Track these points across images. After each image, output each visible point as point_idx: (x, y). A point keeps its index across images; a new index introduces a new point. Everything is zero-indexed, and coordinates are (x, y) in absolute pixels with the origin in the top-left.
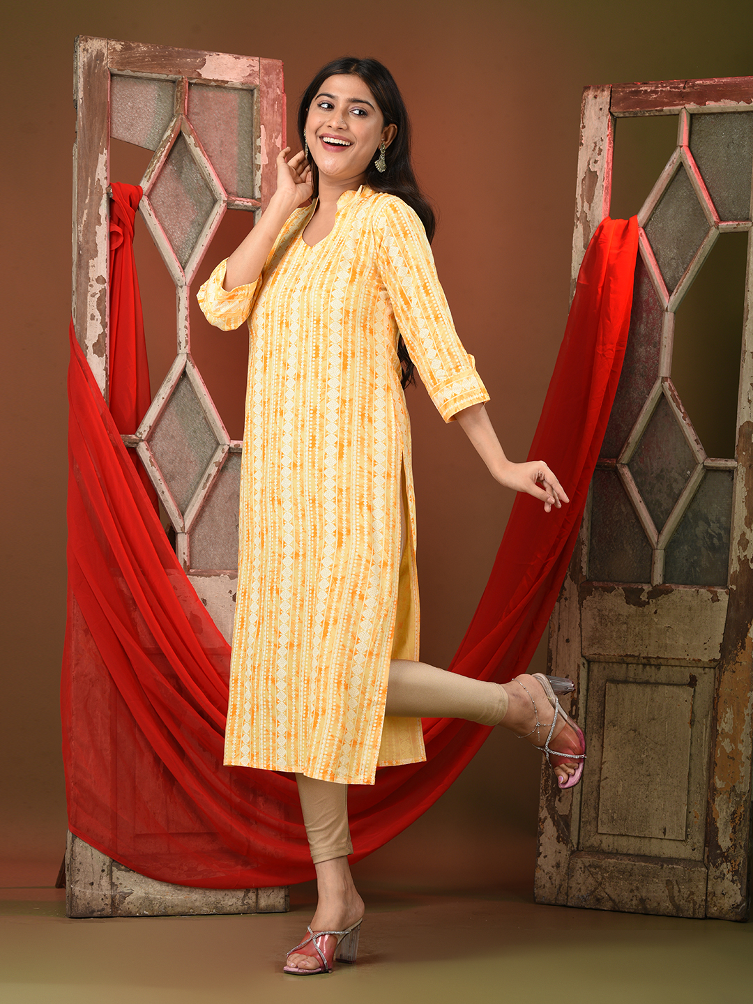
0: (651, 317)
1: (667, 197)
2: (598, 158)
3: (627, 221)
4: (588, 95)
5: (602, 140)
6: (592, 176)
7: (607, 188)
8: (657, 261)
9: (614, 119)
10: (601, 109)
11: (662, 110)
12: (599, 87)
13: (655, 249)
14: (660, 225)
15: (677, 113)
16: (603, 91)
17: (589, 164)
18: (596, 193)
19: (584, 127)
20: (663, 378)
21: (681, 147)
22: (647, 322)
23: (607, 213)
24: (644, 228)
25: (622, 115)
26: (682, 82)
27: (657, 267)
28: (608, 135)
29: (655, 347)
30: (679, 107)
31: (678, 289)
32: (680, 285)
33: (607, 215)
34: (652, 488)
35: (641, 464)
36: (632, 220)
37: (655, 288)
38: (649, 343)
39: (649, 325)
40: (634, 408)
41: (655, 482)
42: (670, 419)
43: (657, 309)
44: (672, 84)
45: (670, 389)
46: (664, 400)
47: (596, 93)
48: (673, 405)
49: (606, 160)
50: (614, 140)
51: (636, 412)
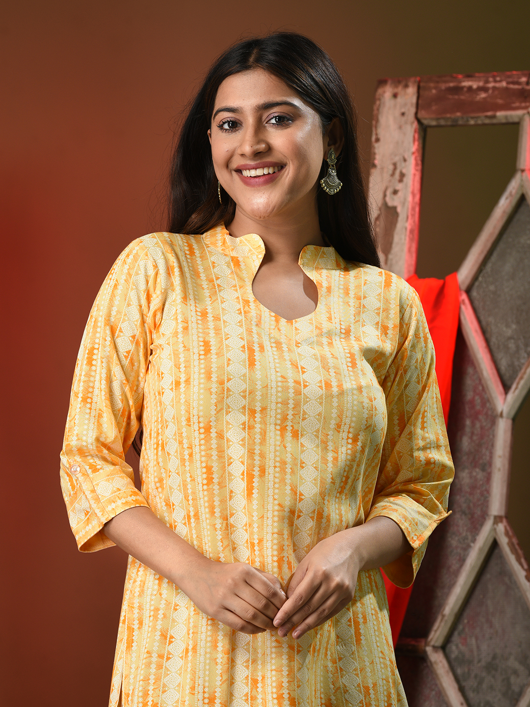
0: (478, 425)
1: (501, 245)
2: (399, 186)
3: (441, 282)
4: (384, 92)
5: (405, 160)
6: (391, 213)
7: (411, 231)
8: (487, 341)
9: (424, 131)
10: (403, 114)
11: (494, 117)
12: (400, 81)
13: (484, 323)
14: (492, 288)
15: (516, 120)
16: (406, 86)
17: (385, 196)
18: (396, 239)
19: (378, 140)
20: (496, 517)
21: (523, 171)
22: (473, 433)
23: (412, 269)
24: (468, 291)
25: (434, 123)
26: (524, 75)
27: (486, 350)
28: (413, 153)
29: (483, 470)
30: (520, 113)
31: (518, 384)
32: (521, 378)
33: (412, 273)
34: (480, 683)
35: (462, 648)
36: (449, 279)
37: (483, 382)
38: (475, 464)
39: (475, 438)
40: (453, 561)
41: (484, 674)
42: (506, 579)
43: (486, 414)
44: (509, 77)
45: (507, 534)
46: (496, 551)
47: (396, 90)
48: (512, 559)
49: (410, 190)
50: (423, 161)
51: (455, 567)
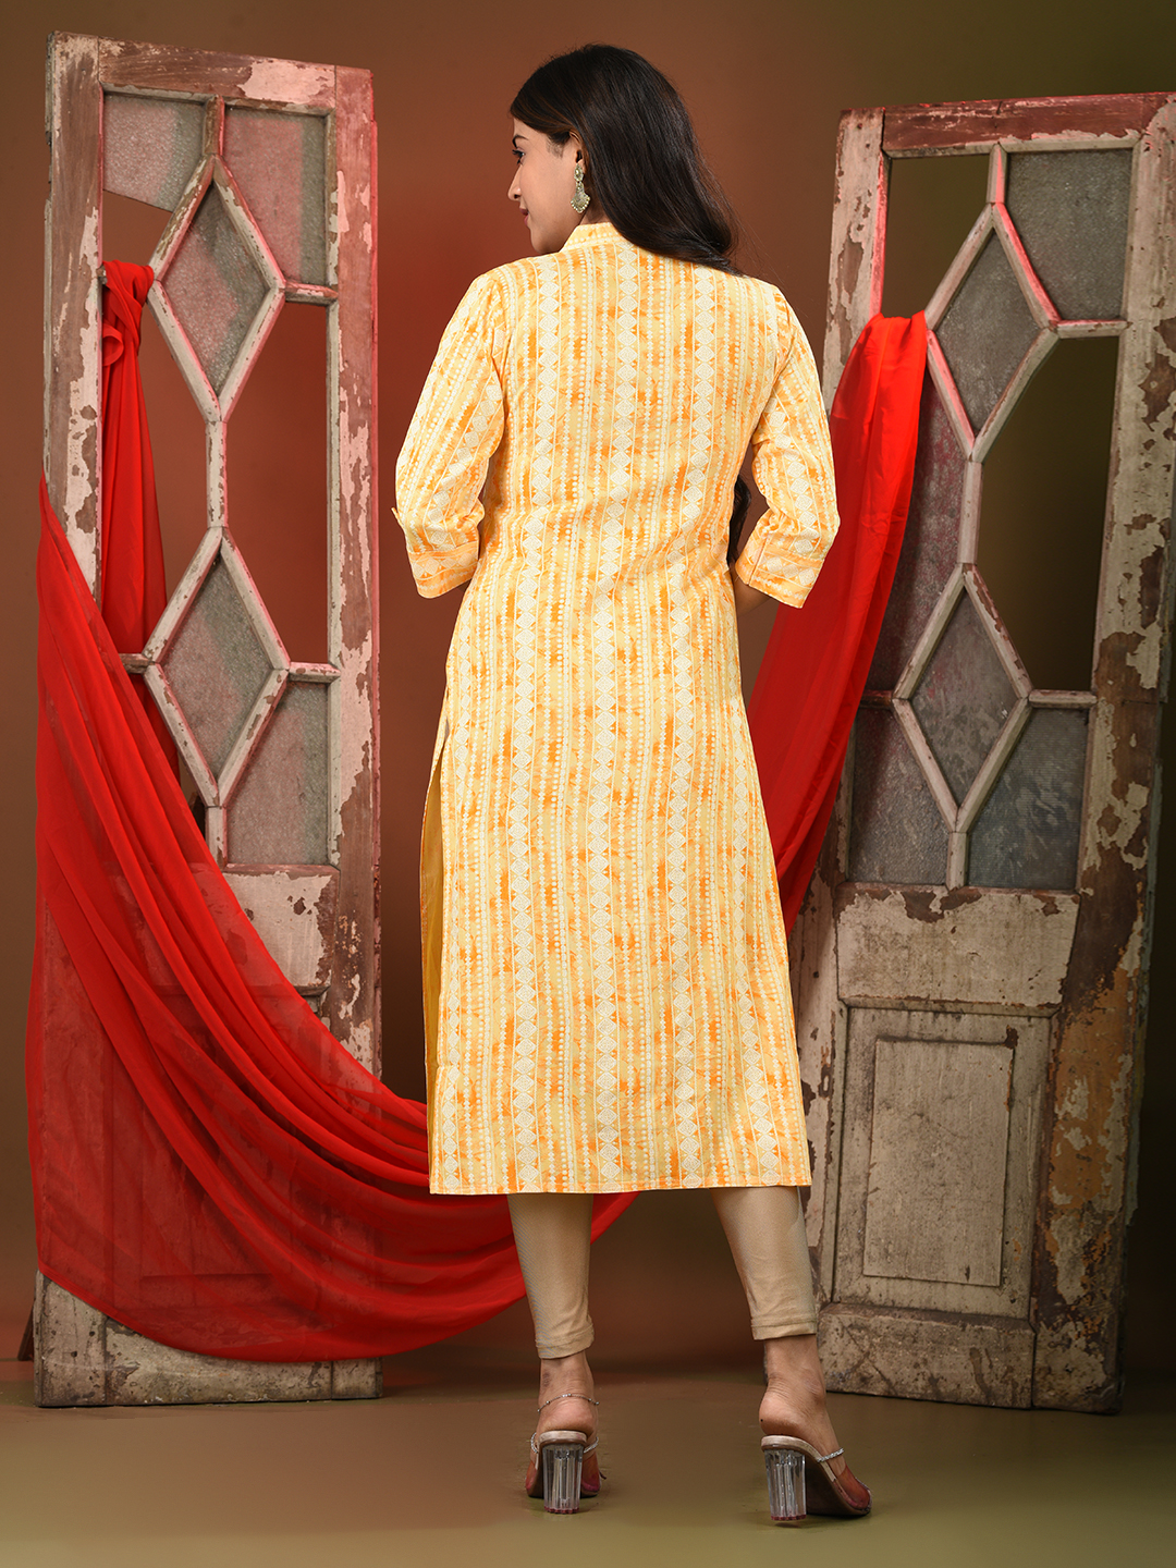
0: (946, 470)
1: (970, 282)
2: (864, 222)
3: (908, 321)
4: (848, 123)
5: (870, 194)
6: (854, 250)
7: (877, 269)
8: (956, 382)
9: (889, 163)
10: (868, 146)
11: (963, 148)
12: (865, 111)
13: (952, 363)
14: (961, 327)
15: (986, 151)
16: (871, 117)
17: (849, 232)
18: (861, 276)
19: (841, 173)
20: (964, 564)
21: (993, 204)
22: (940, 478)
23: (878, 308)
24: (936, 330)
25: (900, 155)
26: (995, 104)
27: (955, 392)
28: (879, 187)
29: (952, 516)
30: (990, 143)
31: (988, 427)
32: (991, 420)
33: (878, 312)
34: (948, 737)
35: (930, 700)
36: (916, 318)
37: (951, 425)
38: (943, 510)
39: (943, 483)
40: (920, 612)
41: (952, 727)
42: (976, 629)
43: (955, 458)
44: (978, 106)
45: (976, 582)
46: (965, 600)
47: (860, 121)
48: (981, 607)
49: (876, 225)
50: (888, 195)
51: (922, 617)
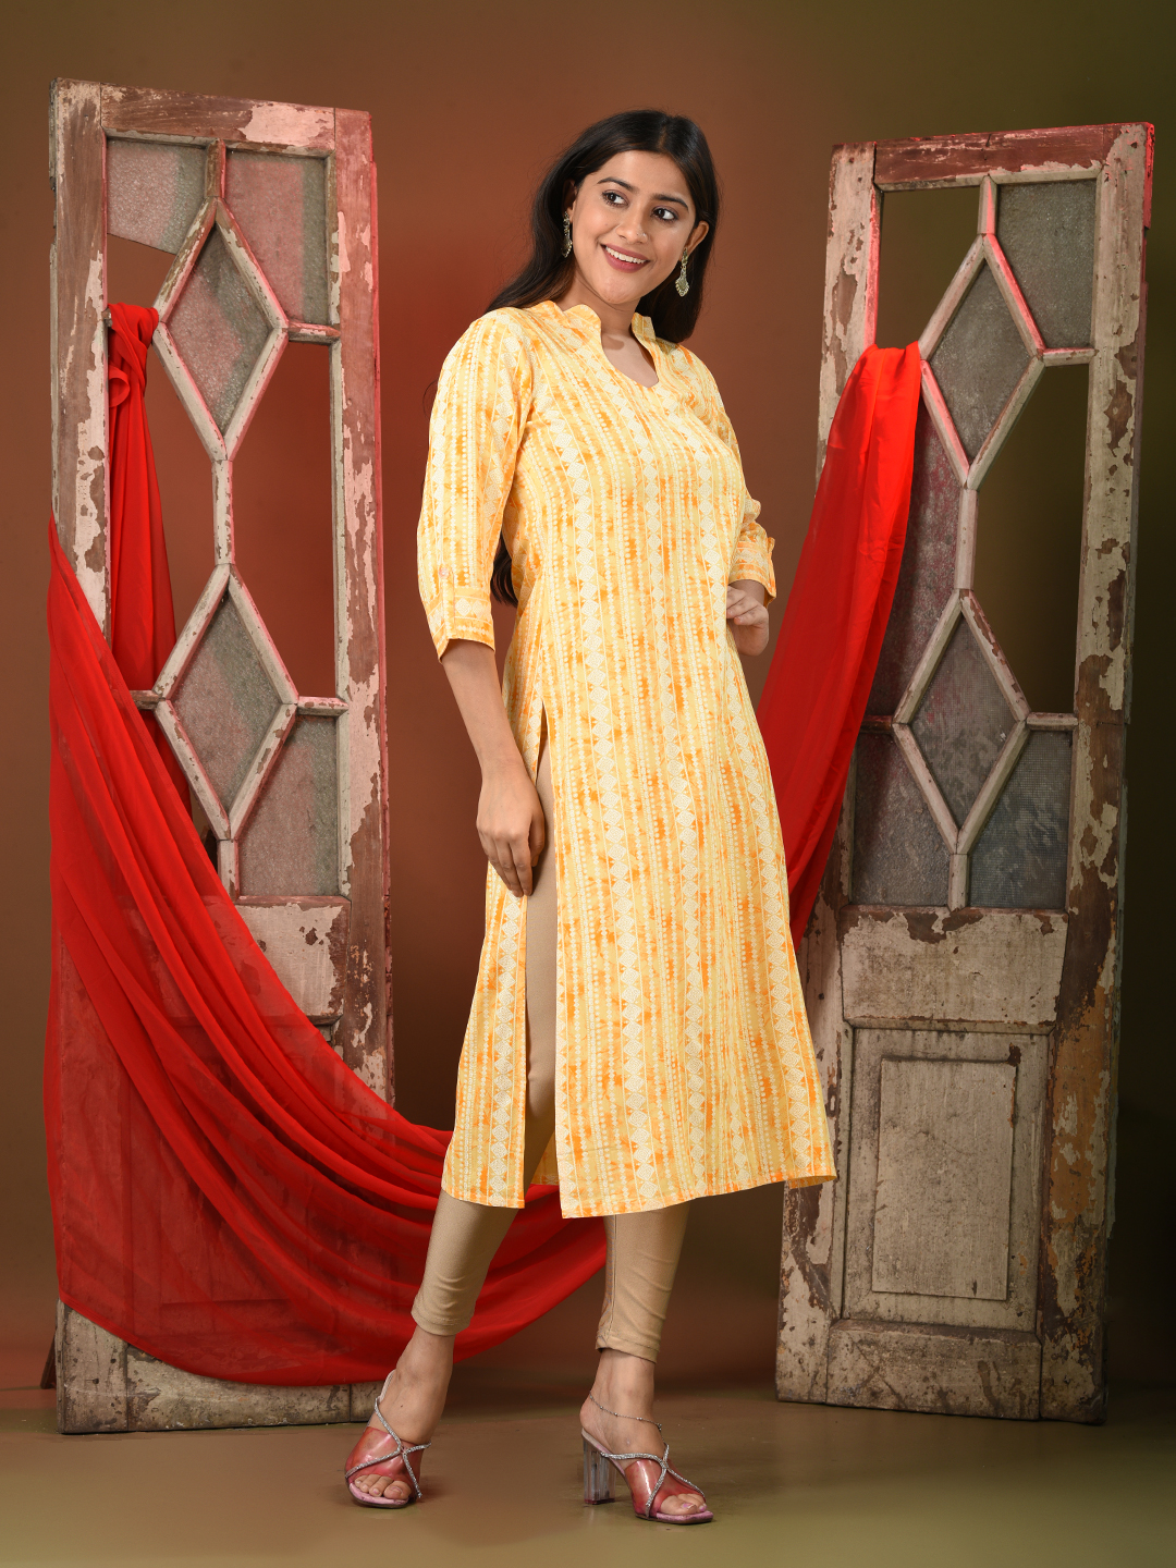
0: (942, 497)
1: (963, 312)
2: (857, 254)
3: (903, 351)
4: (840, 158)
5: (863, 227)
6: (848, 282)
7: (870, 300)
8: (950, 411)
9: (881, 196)
10: (860, 179)
11: (954, 180)
12: (856, 145)
13: (946, 392)
14: (954, 356)
15: (976, 183)
16: (863, 151)
17: (842, 264)
18: (855, 308)
19: (834, 207)
20: (961, 591)
21: (984, 235)
22: (936, 506)
23: (872, 339)
24: (929, 360)
25: (892, 188)
26: (984, 137)
27: (949, 420)
28: (871, 220)
29: (948, 543)
30: (980, 175)
31: (982, 454)
32: (986, 448)
33: (872, 343)
34: (948, 760)
35: (930, 725)
36: (910, 348)
37: (946, 453)
38: (939, 536)
39: (939, 510)
40: (918, 637)
41: (952, 750)
42: (973, 654)
43: (950, 485)
44: (968, 139)
45: (973, 607)
46: (963, 625)
47: (852, 156)
48: (979, 632)
49: (868, 257)
50: (881, 228)
51: (920, 642)
